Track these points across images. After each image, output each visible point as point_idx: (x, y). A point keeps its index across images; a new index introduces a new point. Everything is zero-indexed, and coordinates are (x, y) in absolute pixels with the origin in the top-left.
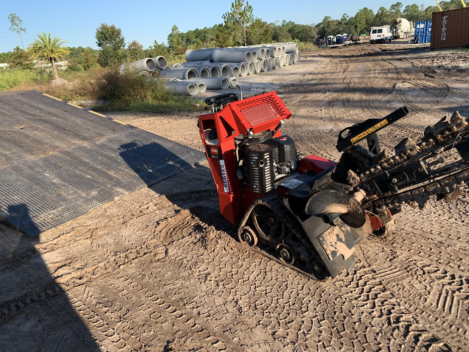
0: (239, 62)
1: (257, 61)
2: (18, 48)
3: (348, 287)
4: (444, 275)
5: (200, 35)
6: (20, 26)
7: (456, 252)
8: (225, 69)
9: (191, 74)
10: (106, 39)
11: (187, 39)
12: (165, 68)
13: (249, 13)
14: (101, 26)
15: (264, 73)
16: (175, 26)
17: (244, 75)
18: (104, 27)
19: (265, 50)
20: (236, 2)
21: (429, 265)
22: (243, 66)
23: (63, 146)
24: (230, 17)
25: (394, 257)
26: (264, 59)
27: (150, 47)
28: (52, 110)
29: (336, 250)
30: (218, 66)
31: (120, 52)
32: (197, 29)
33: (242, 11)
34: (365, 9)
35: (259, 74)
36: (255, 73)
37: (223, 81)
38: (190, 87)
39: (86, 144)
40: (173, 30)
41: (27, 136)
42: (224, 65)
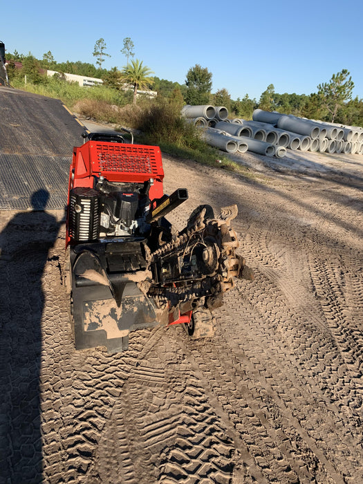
0: (303, 135)
1: (324, 139)
2: (115, 69)
3: (94, 366)
4: (199, 403)
5: (294, 101)
6: (130, 50)
7: (244, 389)
8: (283, 137)
9: (245, 132)
10: (196, 80)
11: (280, 100)
12: (224, 120)
13: (348, 90)
14: (195, 67)
15: (327, 154)
16: (272, 85)
17: (304, 149)
18: (197, 68)
19: (339, 131)
20: (338, 75)
21: (197, 387)
22: (306, 140)
23: (33, 150)
24: (325, 88)
25: (177, 363)
26: (333, 140)
27: (238, 99)
28: (56, 120)
29: (99, 323)
30: (277, 132)
31: (204, 95)
32: (294, 94)
33: (341, 85)
35: (322, 153)
36: (318, 151)
38: (229, 144)
39: (53, 156)
40: (268, 88)
41: (13, 134)
42: (284, 133)
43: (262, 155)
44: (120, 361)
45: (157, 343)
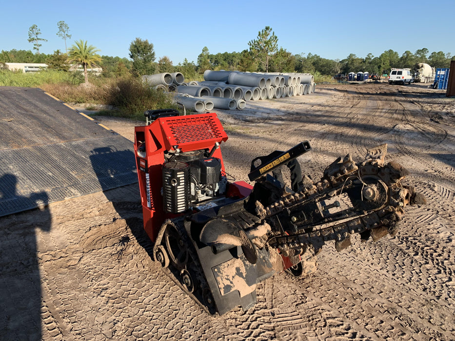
0: (253, 86)
1: (270, 87)
2: (58, 52)
3: (238, 327)
4: (346, 331)
5: (228, 58)
6: (66, 33)
7: (370, 308)
8: (237, 92)
9: (204, 92)
10: (139, 52)
11: (216, 60)
12: (181, 84)
13: (274, 43)
14: (135, 40)
15: (275, 99)
16: (206, 47)
17: (256, 99)
18: (138, 41)
19: (280, 78)
20: (263, 32)
21: (334, 318)
22: (256, 90)
23: (39, 141)
24: (255, 45)
25: (302, 303)
26: (278, 86)
27: (179, 64)
28: (45, 108)
29: (231, 285)
30: (231, 88)
31: (149, 66)
32: (226, 53)
33: (268, 40)
34: (391, 51)
35: (271, 100)
36: (268, 98)
37: (231, 102)
38: (197, 104)
39: (62, 143)
40: (203, 51)
41: (11, 128)
42: (238, 87)
43: (226, 109)
44: (255, 315)
45: (273, 290)
